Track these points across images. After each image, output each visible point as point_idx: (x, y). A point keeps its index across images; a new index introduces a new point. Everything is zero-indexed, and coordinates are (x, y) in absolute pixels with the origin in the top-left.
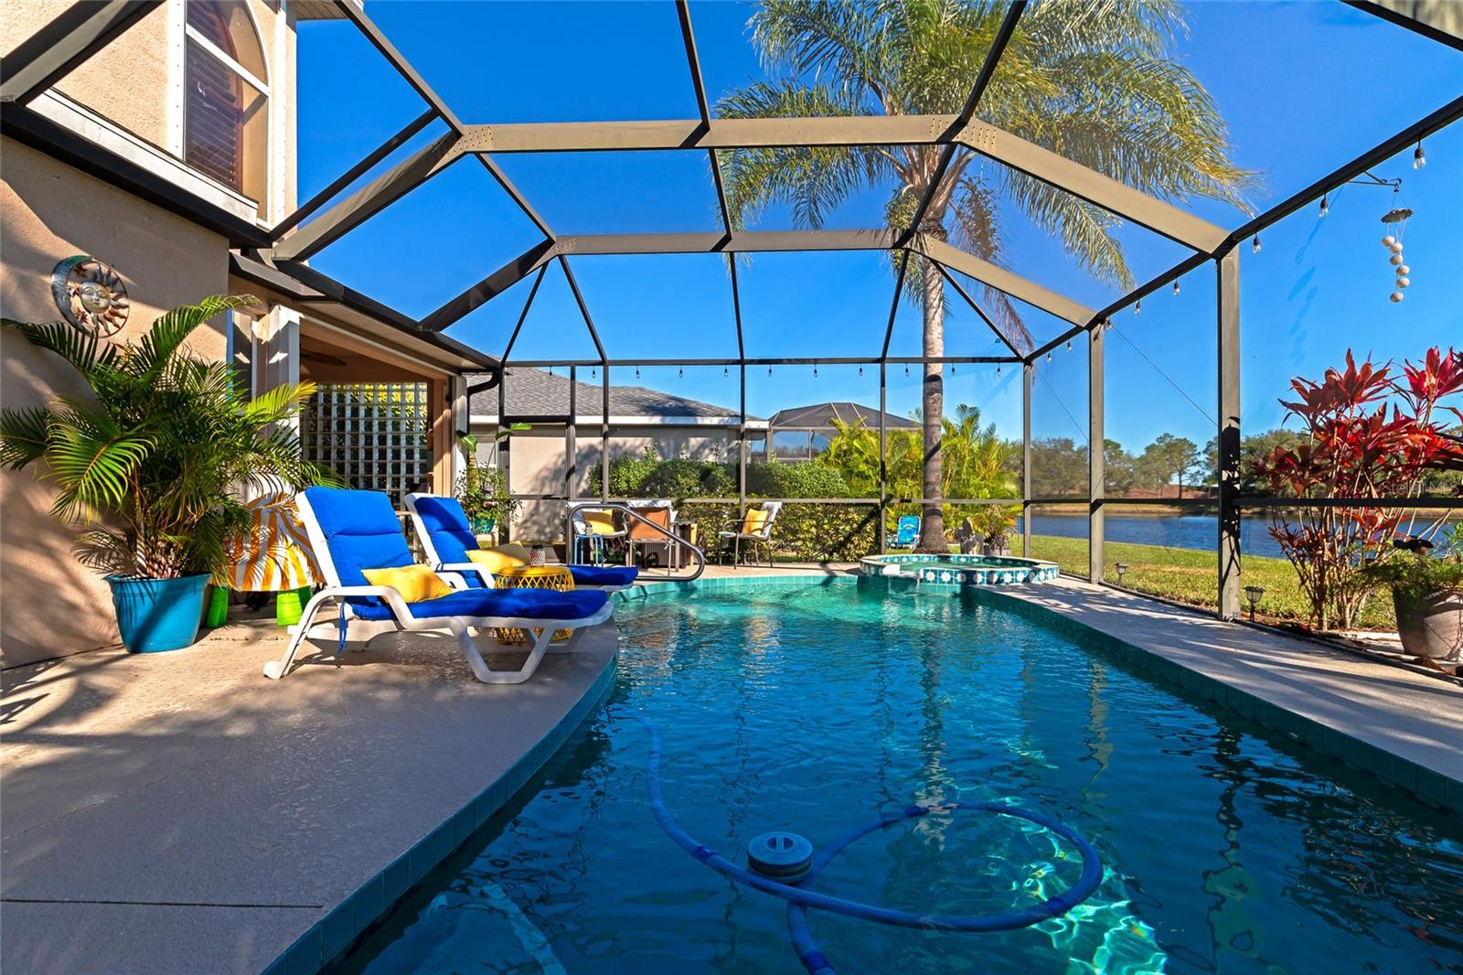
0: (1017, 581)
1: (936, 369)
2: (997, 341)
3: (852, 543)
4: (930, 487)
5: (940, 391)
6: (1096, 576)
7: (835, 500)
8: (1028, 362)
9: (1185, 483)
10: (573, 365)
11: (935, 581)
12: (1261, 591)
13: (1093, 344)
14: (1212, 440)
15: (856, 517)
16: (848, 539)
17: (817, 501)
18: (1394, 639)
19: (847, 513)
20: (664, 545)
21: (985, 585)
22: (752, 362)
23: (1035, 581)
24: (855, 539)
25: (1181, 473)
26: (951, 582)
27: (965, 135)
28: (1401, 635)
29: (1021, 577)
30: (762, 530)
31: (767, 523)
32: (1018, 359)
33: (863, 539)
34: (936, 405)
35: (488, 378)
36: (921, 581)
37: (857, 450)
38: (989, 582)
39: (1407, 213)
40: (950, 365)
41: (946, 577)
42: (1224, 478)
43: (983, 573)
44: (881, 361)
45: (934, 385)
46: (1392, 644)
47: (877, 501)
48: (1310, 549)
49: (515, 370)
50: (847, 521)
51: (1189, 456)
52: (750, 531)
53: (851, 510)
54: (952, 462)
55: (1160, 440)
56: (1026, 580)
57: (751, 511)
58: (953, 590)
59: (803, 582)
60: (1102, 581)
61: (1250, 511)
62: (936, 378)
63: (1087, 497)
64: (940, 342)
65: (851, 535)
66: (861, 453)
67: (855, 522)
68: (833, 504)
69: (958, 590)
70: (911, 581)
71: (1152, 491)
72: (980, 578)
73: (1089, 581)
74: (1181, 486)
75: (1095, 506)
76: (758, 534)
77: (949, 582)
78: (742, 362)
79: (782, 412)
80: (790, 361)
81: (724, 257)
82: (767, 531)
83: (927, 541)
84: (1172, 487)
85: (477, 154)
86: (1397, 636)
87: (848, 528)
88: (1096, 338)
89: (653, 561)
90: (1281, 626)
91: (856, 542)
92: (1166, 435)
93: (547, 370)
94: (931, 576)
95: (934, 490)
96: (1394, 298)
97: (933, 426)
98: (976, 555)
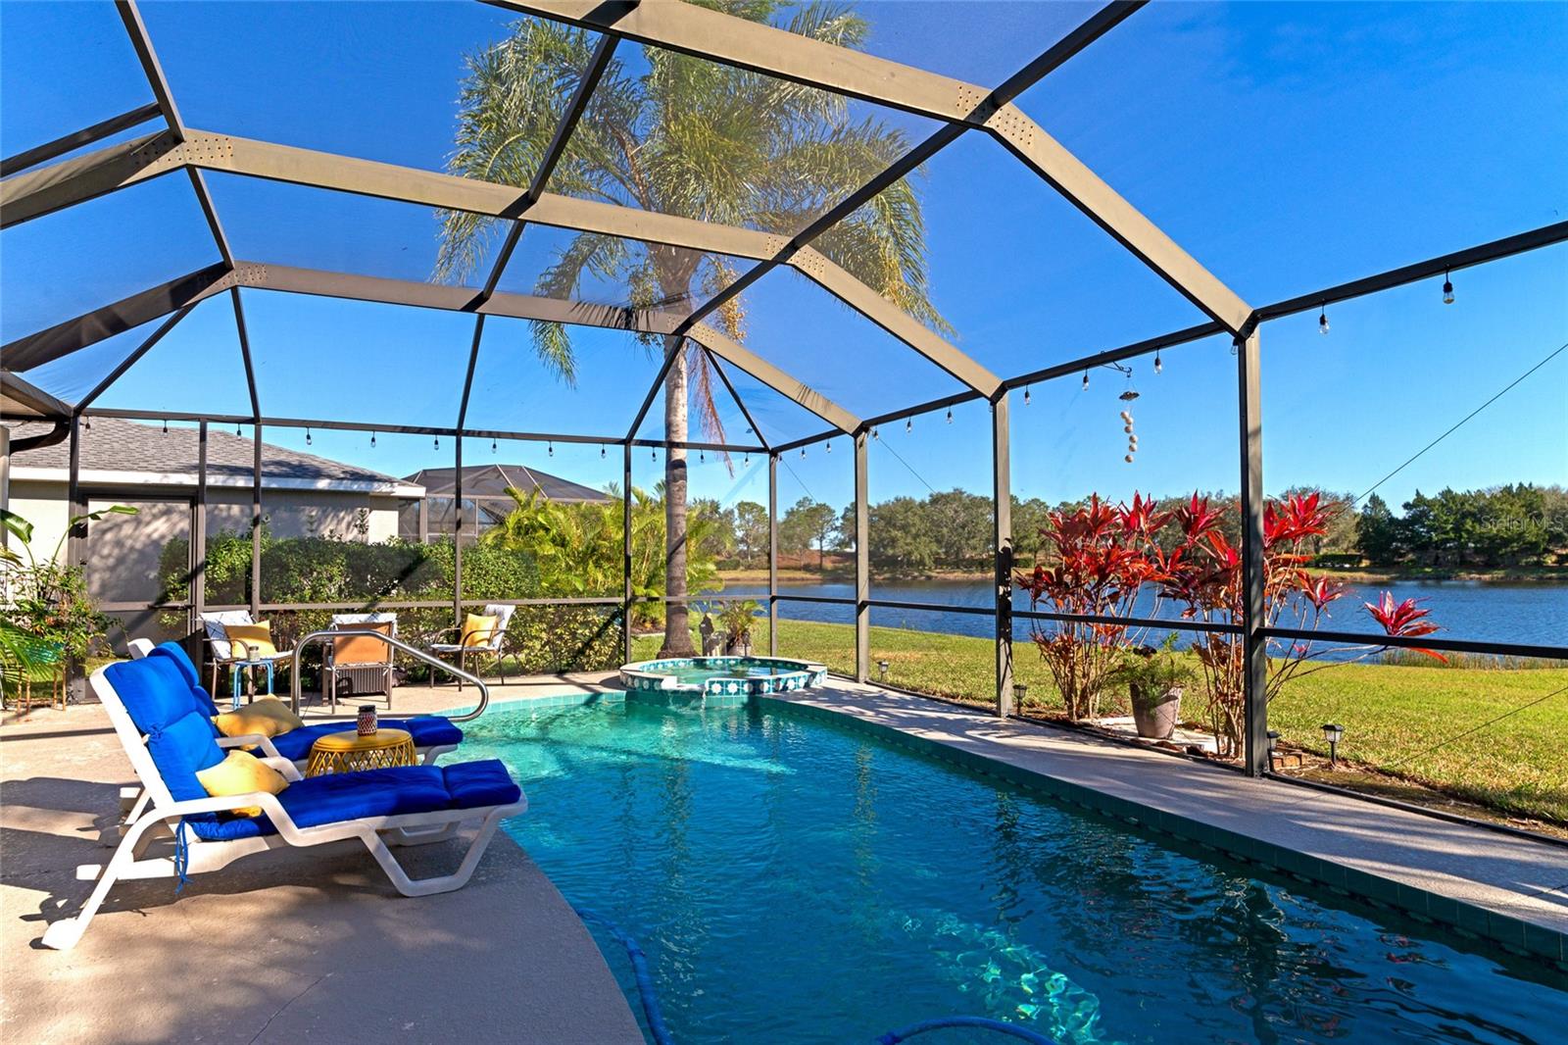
0: (799, 687)
1: (680, 454)
2: (749, 431)
3: (592, 648)
4: (676, 583)
5: (684, 477)
6: (862, 676)
7: (571, 600)
8: (774, 453)
9: (825, 549)
10: (204, 420)
11: (721, 693)
12: (1025, 689)
13: (859, 451)
14: (849, 506)
15: (599, 619)
16: (588, 645)
17: (548, 601)
18: (1127, 723)
19: (585, 614)
20: (381, 670)
21: (772, 693)
22: (469, 433)
23: (813, 685)
24: (596, 644)
25: (821, 539)
26: (737, 693)
27: (798, 259)
28: (1136, 720)
29: (802, 682)
30: (490, 641)
31: (495, 631)
32: (765, 450)
33: (605, 643)
34: (681, 493)
35: (49, 428)
36: (707, 693)
37: (542, 526)
38: (775, 691)
39: (1136, 395)
40: (698, 452)
41: (732, 688)
42: (1001, 592)
43: (768, 681)
44: (626, 442)
45: (677, 472)
46: (1125, 728)
47: (622, 600)
48: (1064, 652)
49: (93, 421)
50: (585, 624)
51: (828, 522)
52: (474, 643)
53: (591, 610)
54: (651, 541)
55: (800, 504)
56: (807, 686)
57: (471, 617)
58: (741, 700)
59: (562, 703)
60: (867, 679)
61: (882, 577)
62: (681, 464)
63: (854, 599)
64: (685, 425)
65: (592, 640)
66: (547, 530)
67: (595, 624)
68: (568, 605)
69: (745, 698)
70: (695, 695)
71: (794, 557)
72: (766, 687)
73: (856, 680)
74: (821, 551)
75: (861, 607)
76: (484, 645)
77: (735, 694)
78: (458, 433)
79: (425, 471)
80: (513, 436)
81: (474, 317)
82: (498, 640)
83: (673, 642)
84: (813, 552)
85: (191, 169)
86: (1132, 720)
87: (587, 632)
88: (861, 445)
89: (344, 688)
90: (1047, 719)
91: (597, 648)
92: (805, 499)
93: (160, 424)
94: (716, 688)
95: (680, 584)
96: (1128, 459)
97: (678, 515)
98: (719, 657)
